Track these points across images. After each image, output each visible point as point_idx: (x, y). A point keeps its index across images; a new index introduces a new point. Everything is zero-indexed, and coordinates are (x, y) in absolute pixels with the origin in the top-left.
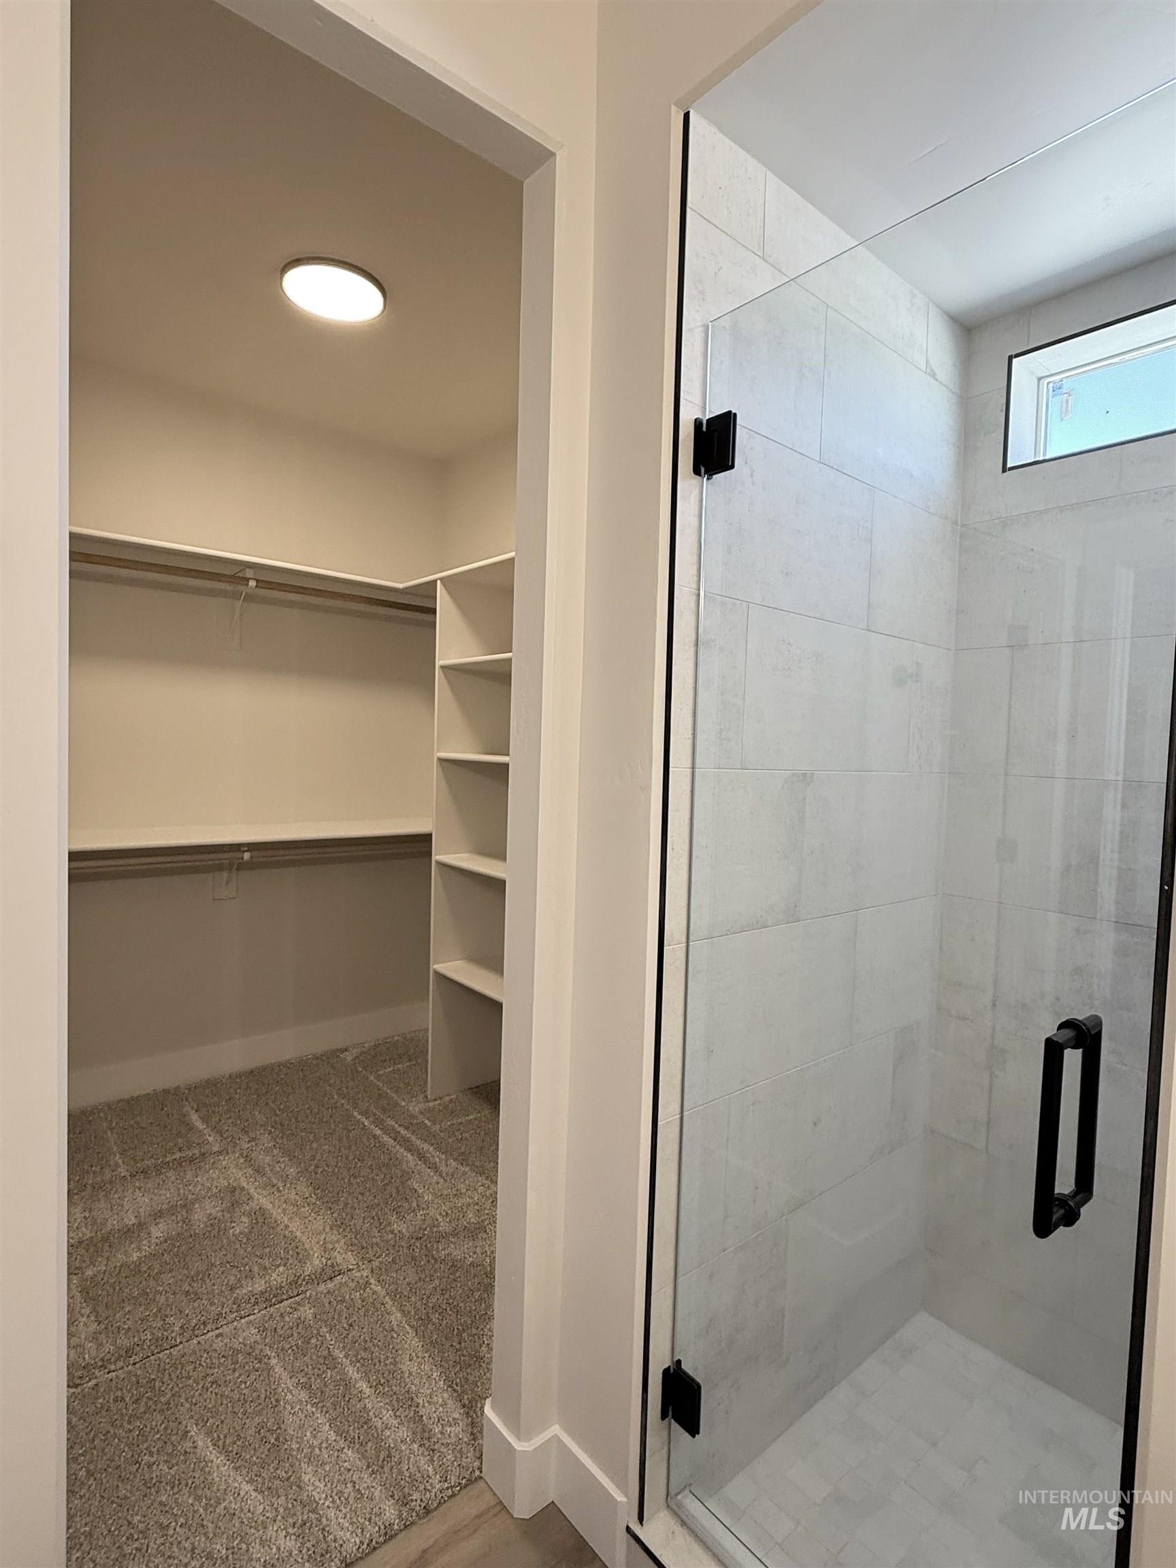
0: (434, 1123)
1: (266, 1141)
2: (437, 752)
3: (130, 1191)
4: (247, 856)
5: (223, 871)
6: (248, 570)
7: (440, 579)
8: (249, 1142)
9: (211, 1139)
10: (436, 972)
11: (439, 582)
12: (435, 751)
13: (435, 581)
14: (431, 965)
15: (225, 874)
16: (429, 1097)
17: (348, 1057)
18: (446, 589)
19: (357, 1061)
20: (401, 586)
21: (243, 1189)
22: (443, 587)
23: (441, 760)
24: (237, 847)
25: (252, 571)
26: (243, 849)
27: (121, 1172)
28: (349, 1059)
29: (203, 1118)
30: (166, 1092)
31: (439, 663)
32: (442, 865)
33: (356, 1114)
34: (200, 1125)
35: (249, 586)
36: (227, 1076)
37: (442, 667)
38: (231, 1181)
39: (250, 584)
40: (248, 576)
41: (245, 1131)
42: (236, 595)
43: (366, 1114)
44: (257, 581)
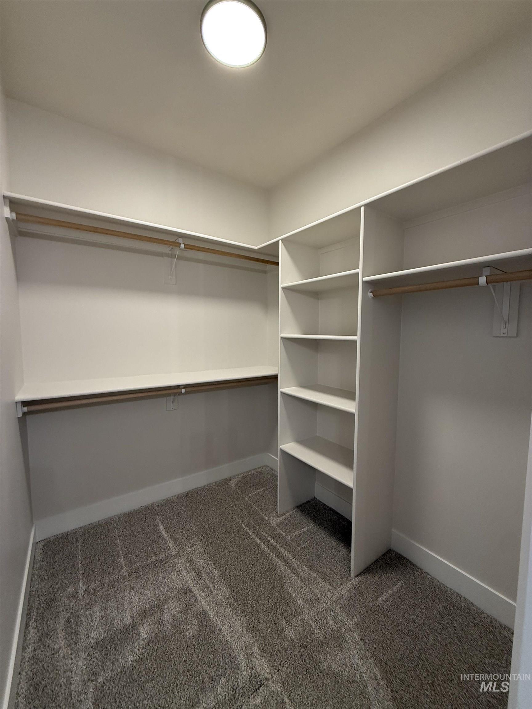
0: (286, 534)
1: (199, 546)
2: (281, 334)
3: (128, 591)
4: (183, 391)
5: (171, 396)
6: (180, 239)
7: (281, 240)
8: (191, 547)
9: (170, 545)
10: (281, 450)
11: (280, 241)
12: (280, 333)
13: (278, 241)
14: (279, 446)
15: (172, 398)
16: (278, 513)
17: (233, 483)
18: (284, 245)
19: (237, 487)
20: (256, 248)
21: (191, 591)
22: (282, 244)
23: (283, 339)
24: (178, 387)
25: (182, 239)
26: (181, 387)
27: (123, 573)
28: (233, 485)
29: (166, 528)
30: (147, 508)
31: (281, 286)
32: (283, 393)
33: (243, 525)
34: (164, 533)
35: (181, 247)
36: (176, 497)
37: (283, 288)
38: (184, 583)
39: (181, 246)
40: (180, 242)
41: (188, 539)
42: (172, 256)
43: (248, 525)
44: (185, 245)
